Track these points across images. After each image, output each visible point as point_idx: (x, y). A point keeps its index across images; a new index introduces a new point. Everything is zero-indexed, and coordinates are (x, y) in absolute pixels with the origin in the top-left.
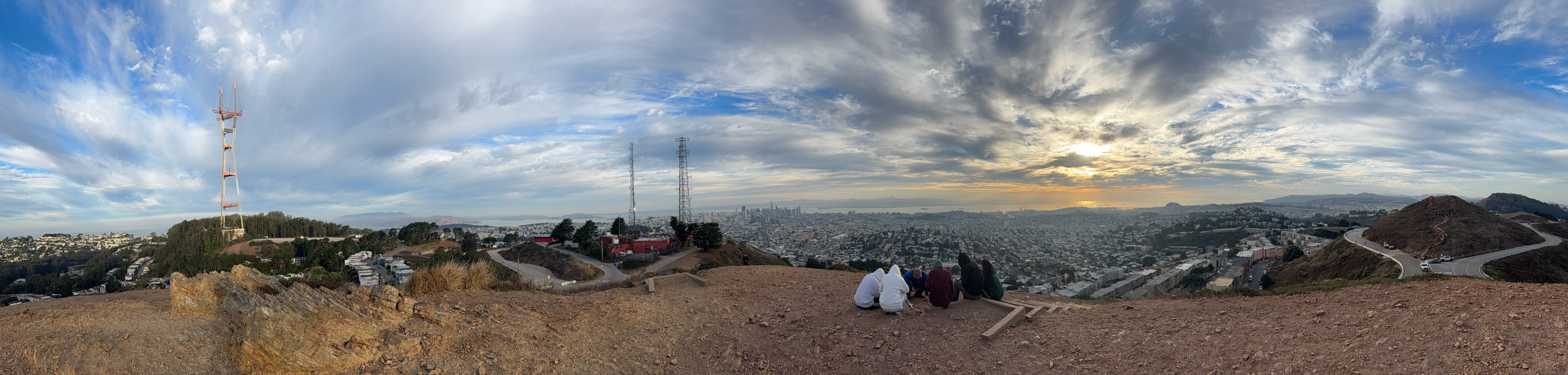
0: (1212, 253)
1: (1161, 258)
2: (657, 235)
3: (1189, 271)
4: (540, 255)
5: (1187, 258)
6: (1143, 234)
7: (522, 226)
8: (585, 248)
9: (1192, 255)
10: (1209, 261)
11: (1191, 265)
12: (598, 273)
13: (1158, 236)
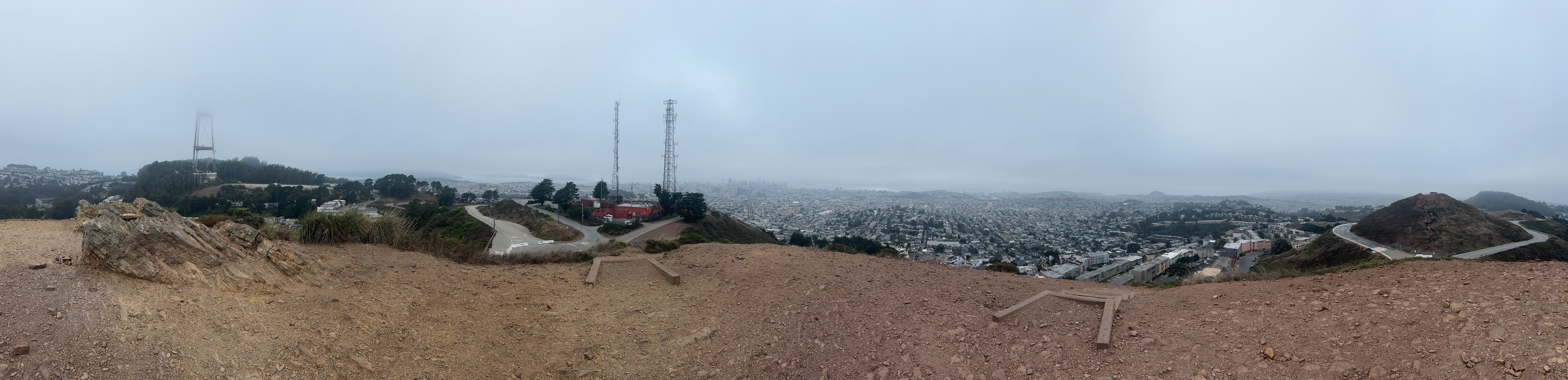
0: (1197, 243)
1: (1146, 245)
2: (641, 202)
3: (1175, 259)
4: (519, 213)
5: (1171, 247)
6: (1127, 221)
7: (503, 183)
8: (565, 209)
9: (1177, 244)
10: (1195, 252)
11: (1177, 254)
12: (577, 235)
13: (1143, 224)
